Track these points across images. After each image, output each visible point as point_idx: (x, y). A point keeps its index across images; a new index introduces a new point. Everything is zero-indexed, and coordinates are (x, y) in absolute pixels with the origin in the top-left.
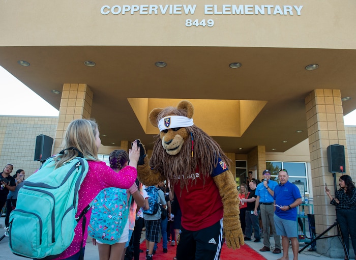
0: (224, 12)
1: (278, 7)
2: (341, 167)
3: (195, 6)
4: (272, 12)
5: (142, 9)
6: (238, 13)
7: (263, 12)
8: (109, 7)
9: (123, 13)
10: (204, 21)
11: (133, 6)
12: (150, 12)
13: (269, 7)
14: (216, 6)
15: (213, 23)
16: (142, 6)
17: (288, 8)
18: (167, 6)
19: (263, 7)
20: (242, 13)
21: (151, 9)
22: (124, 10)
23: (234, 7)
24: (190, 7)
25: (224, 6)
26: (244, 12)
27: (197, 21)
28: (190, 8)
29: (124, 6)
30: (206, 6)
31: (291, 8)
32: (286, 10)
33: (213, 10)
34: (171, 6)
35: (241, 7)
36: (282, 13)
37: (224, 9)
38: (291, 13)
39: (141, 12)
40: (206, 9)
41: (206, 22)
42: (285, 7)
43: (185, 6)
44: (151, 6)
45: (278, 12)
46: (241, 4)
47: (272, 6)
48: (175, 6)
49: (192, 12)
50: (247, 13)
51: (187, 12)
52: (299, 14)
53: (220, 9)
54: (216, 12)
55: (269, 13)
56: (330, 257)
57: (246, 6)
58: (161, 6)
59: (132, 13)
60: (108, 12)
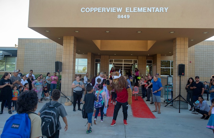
0: (134, 11)
1: (157, 8)
2: (183, 73)
3: (122, 8)
4: (155, 11)
5: (99, 10)
6: (140, 12)
7: (150, 11)
8: (84, 9)
9: (91, 12)
10: (125, 16)
11: (95, 8)
12: (103, 12)
13: (154, 8)
14: (130, 8)
15: (129, 17)
16: (99, 8)
17: (162, 9)
18: (110, 8)
19: (151, 8)
20: (142, 12)
21: (103, 10)
22: (91, 10)
23: (139, 9)
24: (119, 8)
25: (134, 8)
26: (143, 11)
27: (122, 16)
28: (120, 10)
29: (91, 8)
30: (126, 8)
31: (163, 9)
32: (160, 10)
33: (129, 11)
34: (111, 8)
35: (141, 8)
36: (159, 12)
37: (134, 10)
38: (163, 11)
39: (99, 11)
40: (126, 10)
41: (126, 16)
42: (160, 8)
43: (117, 8)
44: (103, 8)
45: (157, 11)
46: (142, 7)
47: (155, 8)
48: (113, 8)
49: (120, 11)
50: (144, 11)
51: (118, 12)
52: (166, 11)
53: (132, 10)
54: (131, 11)
55: (153, 11)
56: (176, 108)
57: (144, 8)
58: (107, 8)
59: (95, 12)
60: (84, 11)
